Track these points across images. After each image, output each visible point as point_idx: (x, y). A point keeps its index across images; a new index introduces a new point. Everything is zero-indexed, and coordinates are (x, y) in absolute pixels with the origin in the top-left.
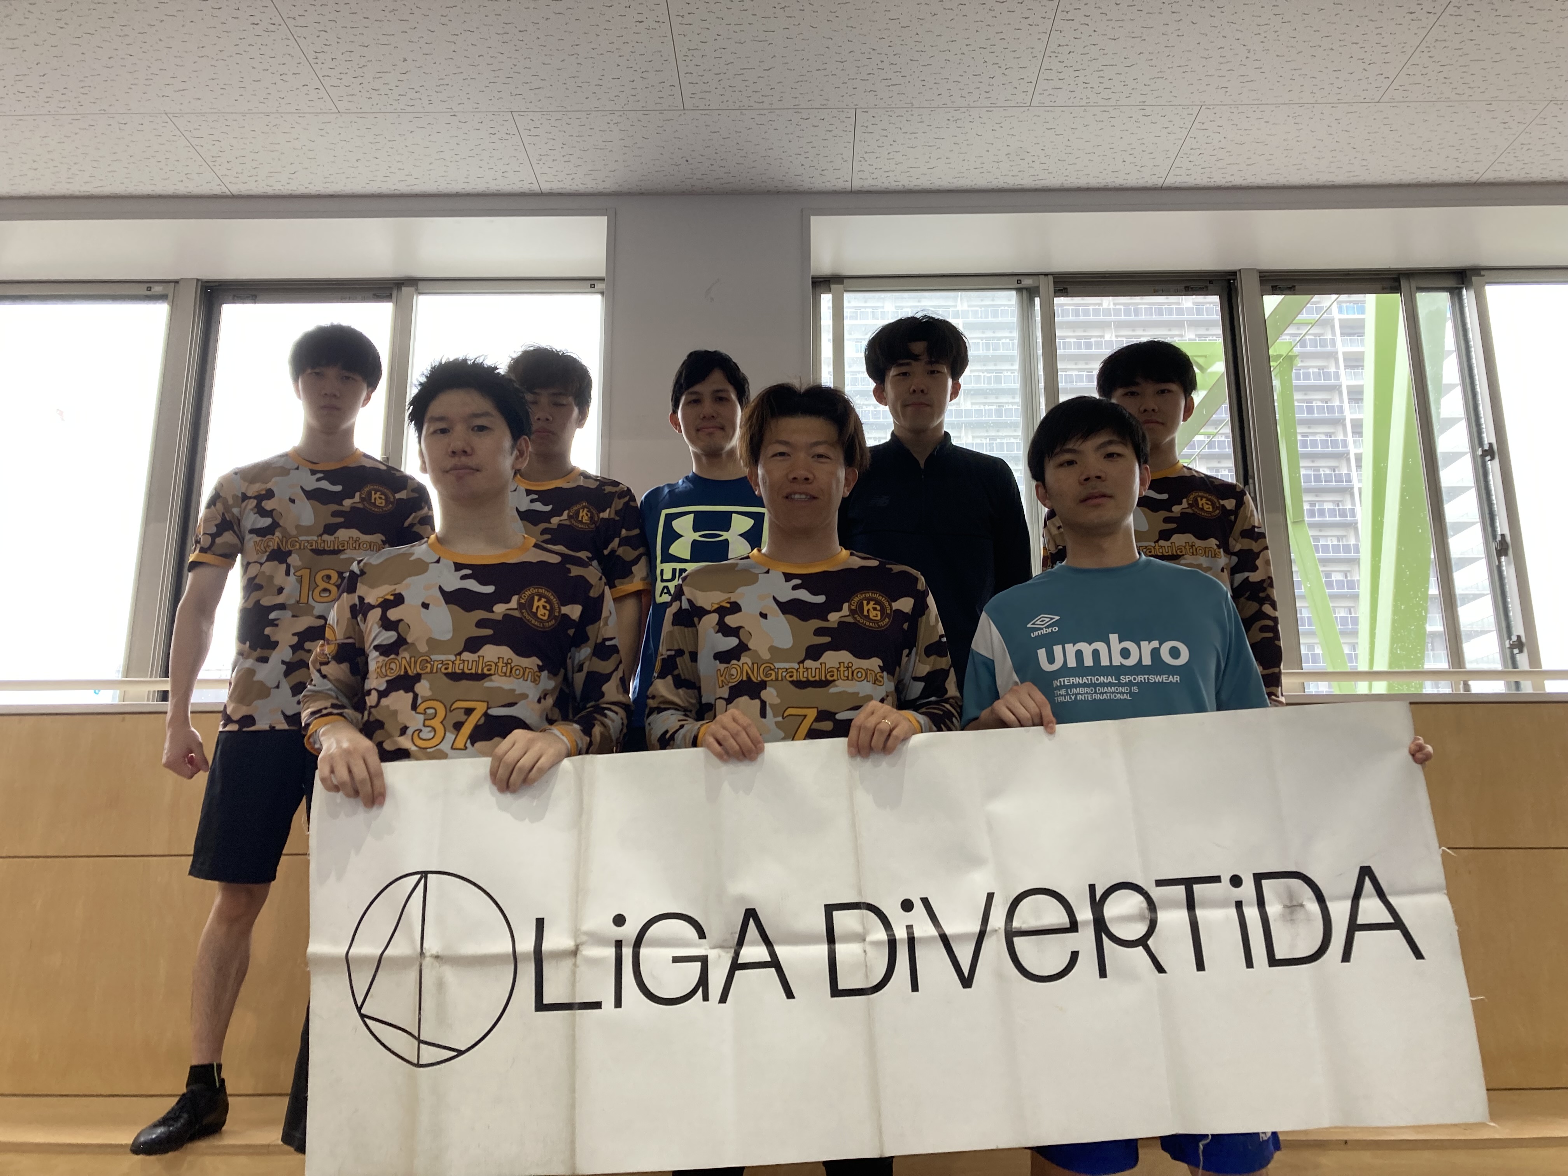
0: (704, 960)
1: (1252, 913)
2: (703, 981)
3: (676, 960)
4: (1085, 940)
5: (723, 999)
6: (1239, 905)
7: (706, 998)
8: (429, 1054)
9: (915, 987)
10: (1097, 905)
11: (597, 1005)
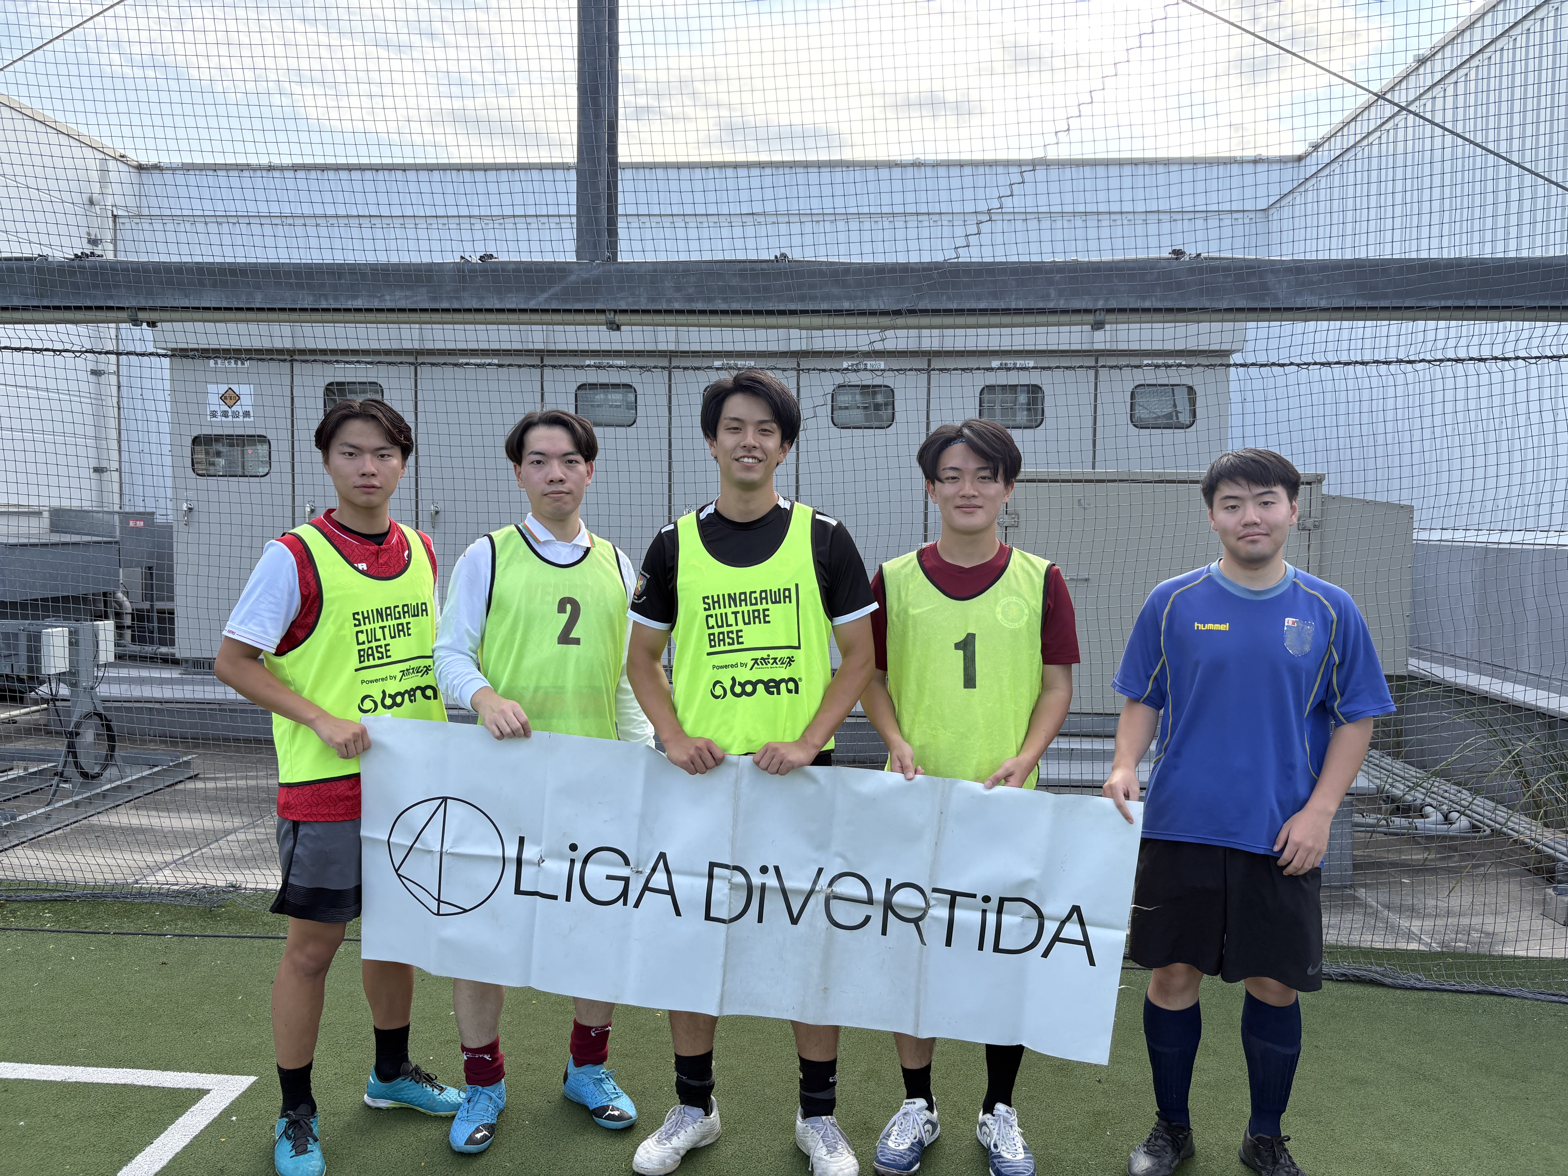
0: (626, 880)
1: (991, 918)
2: (625, 894)
3: (609, 877)
4: (877, 913)
5: (636, 905)
6: (984, 912)
7: (625, 904)
8: (444, 909)
9: (760, 920)
10: (890, 892)
11: (555, 898)
